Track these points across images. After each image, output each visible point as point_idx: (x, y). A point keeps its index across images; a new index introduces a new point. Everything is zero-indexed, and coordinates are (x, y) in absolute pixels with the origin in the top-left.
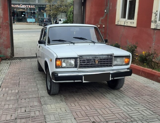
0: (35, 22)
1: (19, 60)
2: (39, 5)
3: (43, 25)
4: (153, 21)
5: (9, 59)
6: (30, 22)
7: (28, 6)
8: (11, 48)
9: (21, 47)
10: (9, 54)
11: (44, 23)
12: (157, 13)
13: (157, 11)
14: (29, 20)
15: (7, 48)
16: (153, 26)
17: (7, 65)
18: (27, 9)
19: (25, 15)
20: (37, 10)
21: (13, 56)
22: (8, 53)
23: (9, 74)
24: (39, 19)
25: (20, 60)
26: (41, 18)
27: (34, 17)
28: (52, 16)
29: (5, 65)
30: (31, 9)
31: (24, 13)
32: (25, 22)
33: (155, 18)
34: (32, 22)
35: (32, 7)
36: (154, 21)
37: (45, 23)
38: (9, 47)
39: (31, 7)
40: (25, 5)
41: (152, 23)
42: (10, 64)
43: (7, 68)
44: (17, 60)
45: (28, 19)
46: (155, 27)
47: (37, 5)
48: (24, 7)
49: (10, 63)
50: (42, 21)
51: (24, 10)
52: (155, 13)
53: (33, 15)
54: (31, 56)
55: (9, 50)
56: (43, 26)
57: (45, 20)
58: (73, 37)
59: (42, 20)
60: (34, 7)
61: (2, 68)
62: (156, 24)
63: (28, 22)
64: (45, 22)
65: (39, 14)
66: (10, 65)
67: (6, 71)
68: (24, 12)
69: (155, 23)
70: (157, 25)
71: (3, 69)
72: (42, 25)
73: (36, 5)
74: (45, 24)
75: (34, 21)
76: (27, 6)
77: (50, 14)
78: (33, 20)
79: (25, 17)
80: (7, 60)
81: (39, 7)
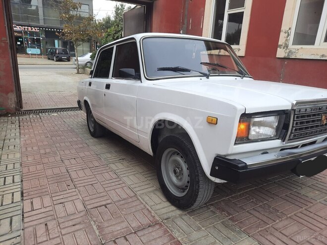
0: (41, 54)
1: (35, 116)
2: (46, 28)
3: (55, 58)
4: (282, 45)
5: (13, 115)
6: (31, 54)
7: (28, 29)
8: (15, 93)
9: (29, 92)
10: (11, 103)
11: (56, 55)
12: (289, 31)
13: (290, 29)
14: (30, 51)
15: (7, 93)
16: (281, 53)
17: (13, 126)
18: (26, 33)
19: (22, 42)
20: (43, 36)
21: (21, 107)
22: (9, 102)
23: (29, 149)
24: (47, 49)
25: (38, 116)
26: (50, 47)
27: (39, 47)
28: (74, 43)
29: (9, 127)
30: (32, 34)
31: (21, 40)
32: (23, 53)
33: (286, 40)
34: (36, 54)
35: (34, 30)
36: (284, 45)
37: (58, 55)
38: (12, 91)
39: (32, 29)
40: (22, 26)
41: (278, 49)
42: (18, 124)
43: (18, 134)
44: (31, 116)
45: (28, 49)
46: (286, 55)
47: (43, 28)
48: (19, 29)
49: (17, 122)
50: (54, 53)
51: (20, 35)
52: (285, 33)
53: (36, 43)
54: (56, 107)
55: (12, 97)
56: (55, 60)
57: (57, 52)
58: (201, 63)
59: (53, 51)
60: (37, 31)
61: (3, 134)
62: (288, 51)
63: (29, 54)
64: (59, 53)
65: (46, 43)
66: (19, 126)
67: (18, 140)
68: (20, 37)
69: (286, 49)
70: (290, 52)
71: (8, 136)
72: (53, 60)
73: (40, 28)
74: (58, 57)
75: (39, 53)
76: (25, 29)
77: (71, 39)
78: (37, 51)
79: (22, 46)
80: (9, 116)
81: (46, 31)
